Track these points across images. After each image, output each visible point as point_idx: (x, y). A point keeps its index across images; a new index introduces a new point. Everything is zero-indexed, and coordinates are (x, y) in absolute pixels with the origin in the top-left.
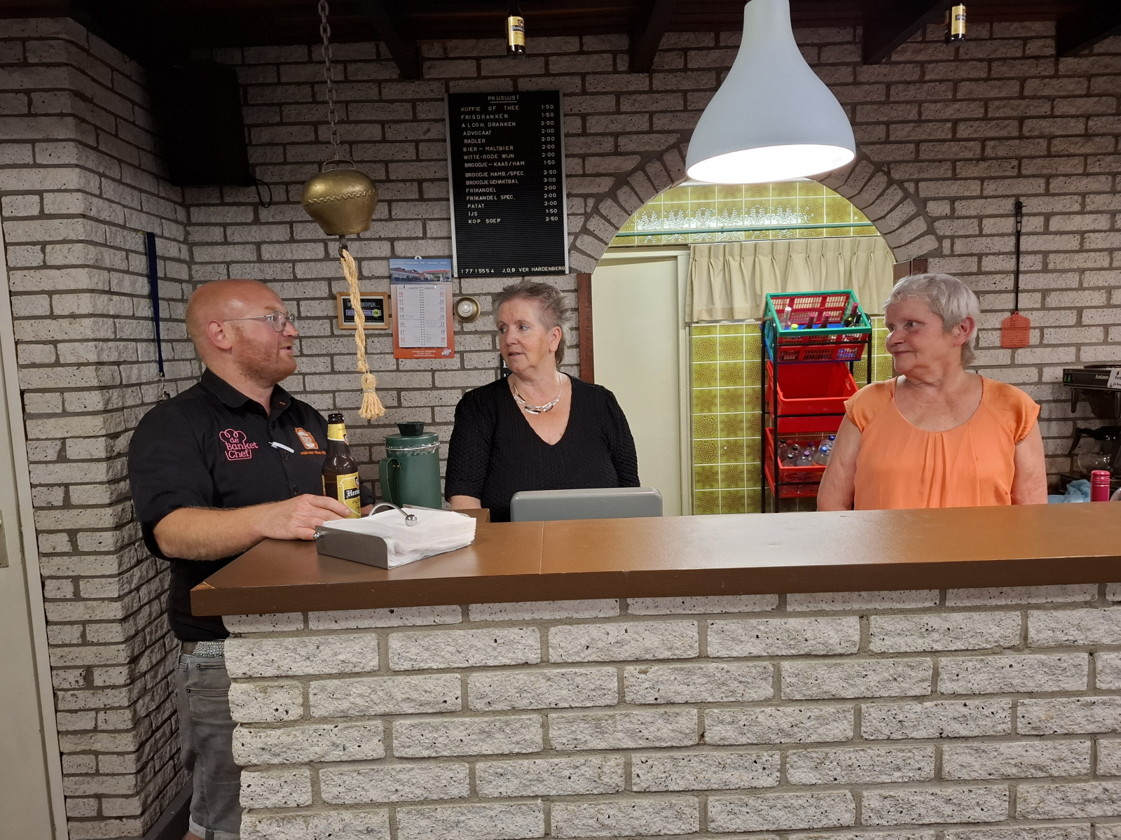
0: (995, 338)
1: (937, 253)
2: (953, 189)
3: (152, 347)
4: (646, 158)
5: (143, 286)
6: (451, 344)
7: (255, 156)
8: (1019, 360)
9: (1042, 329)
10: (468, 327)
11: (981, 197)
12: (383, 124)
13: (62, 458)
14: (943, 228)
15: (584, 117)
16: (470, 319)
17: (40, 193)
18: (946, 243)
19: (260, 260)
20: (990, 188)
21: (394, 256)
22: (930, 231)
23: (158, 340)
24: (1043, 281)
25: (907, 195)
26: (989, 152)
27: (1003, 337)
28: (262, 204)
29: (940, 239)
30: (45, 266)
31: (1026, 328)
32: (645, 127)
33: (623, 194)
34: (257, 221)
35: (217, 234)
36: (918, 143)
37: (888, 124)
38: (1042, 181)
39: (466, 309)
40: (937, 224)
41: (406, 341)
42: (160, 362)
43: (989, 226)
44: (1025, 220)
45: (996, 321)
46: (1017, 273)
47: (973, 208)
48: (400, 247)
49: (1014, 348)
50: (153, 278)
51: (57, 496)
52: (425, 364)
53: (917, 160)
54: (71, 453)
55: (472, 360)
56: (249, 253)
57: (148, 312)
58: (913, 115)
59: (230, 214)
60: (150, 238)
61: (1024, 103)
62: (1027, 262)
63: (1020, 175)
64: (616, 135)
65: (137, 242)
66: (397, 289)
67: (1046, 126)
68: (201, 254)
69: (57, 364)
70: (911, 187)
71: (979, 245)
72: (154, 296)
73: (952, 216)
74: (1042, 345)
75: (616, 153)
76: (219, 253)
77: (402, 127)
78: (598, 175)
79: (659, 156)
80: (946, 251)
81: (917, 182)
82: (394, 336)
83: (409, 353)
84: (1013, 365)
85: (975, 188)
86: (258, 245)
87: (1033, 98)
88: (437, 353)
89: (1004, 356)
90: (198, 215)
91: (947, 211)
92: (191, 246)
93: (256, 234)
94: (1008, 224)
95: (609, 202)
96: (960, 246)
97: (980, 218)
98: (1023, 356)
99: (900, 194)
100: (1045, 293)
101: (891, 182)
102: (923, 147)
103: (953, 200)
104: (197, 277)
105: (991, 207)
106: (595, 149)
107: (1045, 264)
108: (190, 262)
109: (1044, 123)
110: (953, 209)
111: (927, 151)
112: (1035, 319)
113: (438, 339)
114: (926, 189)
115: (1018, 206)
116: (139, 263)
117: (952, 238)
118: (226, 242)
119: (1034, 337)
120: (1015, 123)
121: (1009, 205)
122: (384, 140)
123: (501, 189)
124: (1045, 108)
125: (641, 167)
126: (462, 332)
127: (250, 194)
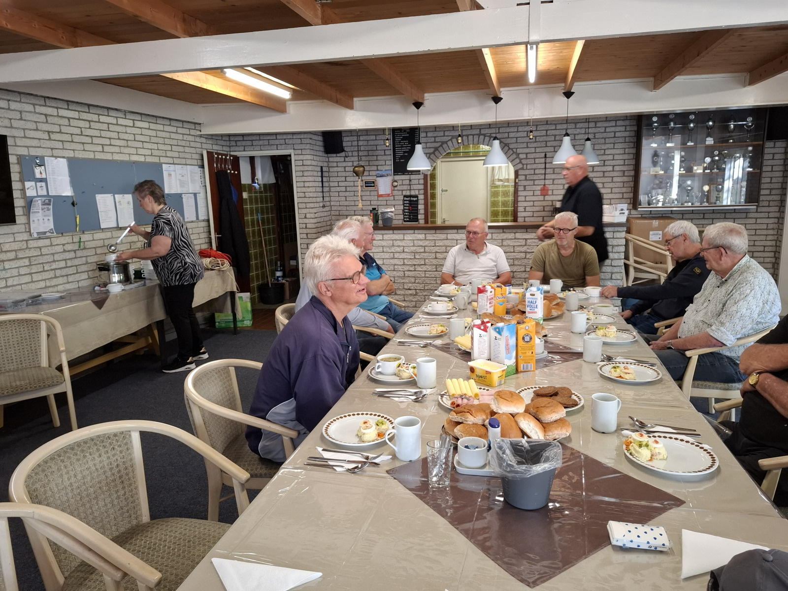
0: (539, 193)
1: (522, 169)
2: (527, 151)
3: (322, 193)
4: (443, 143)
5: (320, 179)
6: (392, 193)
7: (344, 144)
8: (546, 199)
9: (553, 190)
10: (396, 189)
11: (535, 153)
12: (376, 135)
13: (305, 217)
14: (524, 162)
15: (427, 132)
16: (396, 186)
17: (303, 160)
18: (525, 166)
19: (345, 171)
20: (538, 150)
21: (378, 170)
22: (520, 162)
23: (323, 192)
24: (553, 176)
25: (514, 152)
26: (537, 140)
27: (541, 193)
28: (346, 156)
29: (523, 165)
30: (303, 176)
31: (548, 190)
32: (443, 135)
33: (437, 153)
34: (345, 161)
35: (335, 164)
36: (517, 138)
37: (508, 133)
38: (553, 148)
39: (395, 184)
40: (522, 161)
41: (381, 193)
42: (323, 197)
43: (537, 161)
44: (547, 159)
45: (539, 188)
46: (545, 174)
47: (532, 156)
48: (379, 167)
49: (544, 196)
50: (322, 177)
51: (304, 226)
52: (384, 198)
53: (517, 142)
54: (307, 217)
55: (396, 198)
56: (342, 169)
57: (321, 185)
58: (516, 130)
59: (338, 159)
60: (322, 167)
61: (548, 126)
62: (548, 171)
63: (546, 146)
64: (435, 137)
65: (319, 169)
66: (378, 178)
67: (554, 132)
68: (331, 170)
69: (305, 197)
70: (515, 150)
71: (534, 166)
72: (322, 181)
73: (527, 158)
74: (553, 195)
75: (435, 142)
76: (335, 169)
77: (380, 136)
78: (430, 148)
79: (446, 142)
80: (525, 168)
81: (517, 149)
82: (377, 191)
83: (381, 196)
84: (544, 200)
85: (533, 150)
86: (345, 167)
87: (551, 124)
88: (388, 195)
89: (541, 198)
90: (331, 159)
91: (525, 157)
92: (329, 167)
93: (345, 164)
94: (543, 160)
95: (433, 155)
96: (529, 167)
97: (535, 159)
98: (547, 198)
99: (512, 152)
100: (554, 180)
101: (509, 149)
102: (518, 139)
103: (527, 154)
104: (330, 175)
105: (538, 155)
106: (430, 141)
107: (554, 171)
108: (329, 172)
109: (553, 131)
110: (527, 156)
111: (519, 140)
112: (551, 187)
113: (389, 192)
114: (519, 151)
115: (546, 155)
116: (320, 174)
117: (527, 164)
118: (337, 167)
119: (550, 192)
120: (545, 132)
121: (543, 155)
122: (376, 140)
123: (405, 152)
124: (554, 127)
125: (441, 146)
126: (394, 190)
127: (343, 154)
